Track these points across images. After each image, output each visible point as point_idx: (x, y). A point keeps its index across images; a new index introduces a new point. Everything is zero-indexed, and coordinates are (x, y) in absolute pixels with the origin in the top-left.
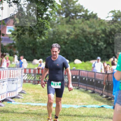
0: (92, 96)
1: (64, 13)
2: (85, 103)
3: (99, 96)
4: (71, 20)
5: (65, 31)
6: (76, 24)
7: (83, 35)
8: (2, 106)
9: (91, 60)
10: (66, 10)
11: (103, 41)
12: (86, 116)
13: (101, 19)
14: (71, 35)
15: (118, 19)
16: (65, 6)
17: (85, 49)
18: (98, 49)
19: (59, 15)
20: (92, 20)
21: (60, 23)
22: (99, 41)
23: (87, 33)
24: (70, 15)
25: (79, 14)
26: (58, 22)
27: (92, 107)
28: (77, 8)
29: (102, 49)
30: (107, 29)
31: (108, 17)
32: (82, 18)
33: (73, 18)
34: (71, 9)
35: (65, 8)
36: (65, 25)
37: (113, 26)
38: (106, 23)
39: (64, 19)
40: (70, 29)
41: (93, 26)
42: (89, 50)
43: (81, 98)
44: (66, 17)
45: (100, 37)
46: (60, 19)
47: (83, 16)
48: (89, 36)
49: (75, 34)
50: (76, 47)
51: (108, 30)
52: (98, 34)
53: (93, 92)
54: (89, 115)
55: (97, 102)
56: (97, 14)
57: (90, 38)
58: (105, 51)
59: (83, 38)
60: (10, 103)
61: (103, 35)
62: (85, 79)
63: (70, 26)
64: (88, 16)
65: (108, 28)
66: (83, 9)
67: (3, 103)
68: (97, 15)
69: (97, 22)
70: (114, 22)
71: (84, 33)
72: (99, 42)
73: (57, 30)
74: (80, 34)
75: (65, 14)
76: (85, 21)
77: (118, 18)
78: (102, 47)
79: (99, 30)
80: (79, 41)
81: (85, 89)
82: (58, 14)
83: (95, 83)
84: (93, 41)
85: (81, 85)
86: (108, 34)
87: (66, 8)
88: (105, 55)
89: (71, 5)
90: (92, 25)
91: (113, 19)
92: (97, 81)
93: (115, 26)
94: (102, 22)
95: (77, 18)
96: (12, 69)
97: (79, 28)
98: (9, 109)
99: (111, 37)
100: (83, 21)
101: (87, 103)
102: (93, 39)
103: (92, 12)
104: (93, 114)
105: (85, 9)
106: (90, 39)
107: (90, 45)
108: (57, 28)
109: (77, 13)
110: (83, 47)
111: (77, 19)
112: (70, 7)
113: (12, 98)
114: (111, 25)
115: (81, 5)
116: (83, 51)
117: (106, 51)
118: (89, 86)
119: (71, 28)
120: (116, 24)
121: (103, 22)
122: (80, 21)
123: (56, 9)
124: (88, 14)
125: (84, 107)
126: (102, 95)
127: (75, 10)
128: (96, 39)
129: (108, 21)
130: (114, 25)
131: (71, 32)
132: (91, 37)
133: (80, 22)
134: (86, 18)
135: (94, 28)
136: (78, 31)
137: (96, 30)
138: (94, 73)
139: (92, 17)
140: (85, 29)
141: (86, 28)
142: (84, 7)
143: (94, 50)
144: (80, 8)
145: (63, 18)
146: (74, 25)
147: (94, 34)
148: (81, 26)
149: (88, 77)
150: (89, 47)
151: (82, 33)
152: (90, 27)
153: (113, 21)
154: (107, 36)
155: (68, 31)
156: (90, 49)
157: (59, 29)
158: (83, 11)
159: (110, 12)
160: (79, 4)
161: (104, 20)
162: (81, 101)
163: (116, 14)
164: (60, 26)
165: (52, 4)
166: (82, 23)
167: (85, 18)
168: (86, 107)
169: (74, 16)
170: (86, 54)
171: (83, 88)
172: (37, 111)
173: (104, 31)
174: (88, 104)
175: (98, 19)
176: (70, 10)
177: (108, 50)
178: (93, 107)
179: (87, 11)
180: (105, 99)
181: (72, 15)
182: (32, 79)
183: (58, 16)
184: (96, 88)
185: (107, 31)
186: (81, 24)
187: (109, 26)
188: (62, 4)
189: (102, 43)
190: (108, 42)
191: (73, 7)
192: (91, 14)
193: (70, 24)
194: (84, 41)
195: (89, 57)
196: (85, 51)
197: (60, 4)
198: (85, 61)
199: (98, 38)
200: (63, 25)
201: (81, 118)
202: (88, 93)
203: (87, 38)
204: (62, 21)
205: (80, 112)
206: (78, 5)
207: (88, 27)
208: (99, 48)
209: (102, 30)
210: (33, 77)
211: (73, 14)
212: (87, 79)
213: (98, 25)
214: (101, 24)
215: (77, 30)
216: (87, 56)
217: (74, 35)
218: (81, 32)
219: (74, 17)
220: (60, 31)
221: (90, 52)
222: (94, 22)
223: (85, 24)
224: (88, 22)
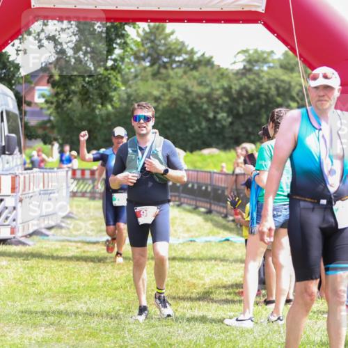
0: (206, 220)
1: (147, 57)
2: (193, 234)
3: (220, 219)
4: (163, 71)
5: (150, 94)
6: (172, 78)
7: (187, 99)
8: (29, 245)
9: (204, 148)
10: (151, 51)
11: (226, 109)
12: (194, 259)
13: (221, 67)
14: (164, 101)
15: (254, 66)
16: (149, 45)
17: (192, 128)
18: (216, 128)
19: (139, 63)
20: (202, 69)
21: (139, 78)
22: (218, 110)
23: (194, 95)
24: (161, 62)
25: (177, 59)
26: (136, 76)
27: (207, 242)
28: (173, 47)
29: (224, 127)
30: (233, 86)
31: (235, 63)
32: (183, 65)
33: (165, 67)
34: (161, 50)
35: (149, 48)
36: (151, 82)
37: (244, 81)
38: (231, 75)
39: (149, 69)
40: (161, 89)
41: (205, 81)
42: (199, 130)
43: (184, 223)
44: (152, 65)
45: (220, 102)
46: (141, 70)
47: (185, 61)
48: (198, 101)
49: (171, 97)
50: (173, 124)
51: (236, 87)
52: (215, 96)
53: (209, 212)
54: (201, 256)
55: (216, 230)
56: (212, 57)
57: (200, 105)
58: (230, 130)
59: (187, 107)
60: (46, 238)
61: (227, 99)
62: (193, 186)
63: (161, 83)
64: (195, 63)
65: (235, 84)
66: (184, 48)
67: (32, 238)
68: (213, 59)
69: (214, 74)
70: (246, 71)
71: (188, 96)
72: (218, 113)
73: (136, 91)
74: (181, 98)
75: (149, 58)
76: (190, 73)
77: (254, 64)
78: (224, 123)
79: (217, 90)
80: (179, 111)
81: (192, 205)
82: (136, 61)
83: (212, 194)
84: (206, 112)
85: (185, 197)
86: (235, 96)
87: (152, 47)
88: (231, 138)
89: (160, 41)
90: (203, 79)
91: (245, 67)
92: (215, 189)
93: (249, 80)
94: (222, 74)
95: (174, 66)
96: (48, 170)
97: (178, 87)
98: (44, 250)
99: (241, 102)
100: (185, 73)
101: (197, 234)
102: (205, 106)
103: (204, 54)
104: (209, 254)
105: (189, 49)
106: (201, 108)
107: (201, 118)
108: (134, 88)
109: (173, 57)
110: (187, 123)
111: (173, 69)
112: (159, 46)
113: (50, 228)
114: (241, 79)
115: (181, 40)
116: (187, 131)
117: (233, 131)
118: (200, 201)
119: (163, 87)
120: (252, 77)
121: (225, 73)
122: (180, 71)
123: (132, 49)
124: (196, 57)
125: (191, 241)
126: (226, 216)
127: (169, 51)
128: (213, 107)
129: (235, 71)
130: (246, 77)
131: (163, 94)
132: (203, 103)
133: (179, 75)
134: (192, 66)
135: (207, 85)
136: (176, 93)
137: (212, 89)
138: (209, 174)
139: (203, 63)
140: (190, 88)
141: (193, 86)
142: (186, 44)
143: (209, 129)
144: (179, 47)
145: (145, 68)
146: (169, 81)
147: (209, 96)
148: (181, 82)
149: (197, 183)
150: (199, 124)
151: (185, 97)
152: (200, 84)
153: (244, 71)
154: (233, 100)
155: (156, 93)
156: (200, 128)
157: (139, 89)
158: (186, 53)
159: (238, 53)
160: (177, 39)
161: (227, 69)
162: (185, 229)
163: (249, 55)
164: (140, 83)
165: (123, 41)
166: (185, 77)
167: (189, 65)
168: (194, 241)
169: (167, 62)
170: (193, 138)
171: (190, 205)
172: (98, 251)
173: (227, 91)
174: (199, 236)
175: (215, 68)
176: (159, 52)
177: (235, 128)
178: (210, 241)
179: (192, 52)
180: (232, 225)
181: (163, 62)
182: (88, 190)
183: (136, 65)
184: (215, 204)
185: (233, 91)
186: (181, 77)
187: (238, 80)
188: (142, 40)
189: (225, 115)
190: (235, 112)
191: (165, 45)
192: (202, 58)
193: (160, 79)
194: (189, 111)
195: (199, 142)
196: (191, 131)
197: (139, 40)
198: (191, 151)
199: (217, 106)
200: (147, 81)
201: (185, 264)
202: (200, 214)
203: (194, 106)
204: (143, 74)
205: (182, 251)
206: (174, 41)
207: (195, 83)
208: (217, 125)
209: (223, 88)
210: (89, 185)
211: (165, 60)
212: (196, 187)
213: (215, 78)
214: (220, 76)
215: (174, 89)
216: (195, 141)
217: (169, 100)
218: (183, 93)
219: (168, 65)
220: (141, 94)
221: (201, 132)
222: (206, 73)
223: (189, 79)
224: (195, 73)
